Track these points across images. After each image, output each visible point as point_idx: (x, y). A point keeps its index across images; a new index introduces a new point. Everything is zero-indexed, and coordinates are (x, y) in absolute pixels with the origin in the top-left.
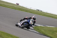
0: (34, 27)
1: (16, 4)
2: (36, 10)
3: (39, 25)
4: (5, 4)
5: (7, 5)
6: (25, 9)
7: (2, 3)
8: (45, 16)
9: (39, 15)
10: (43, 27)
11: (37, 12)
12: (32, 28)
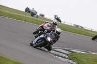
2: (73, 25)
3: (79, 52)
4: (20, 15)
5: (24, 17)
7: (16, 14)
8: (89, 36)
9: (79, 33)
11: (75, 30)
12: (66, 56)
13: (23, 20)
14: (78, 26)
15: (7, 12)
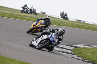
0: (74, 49)
1: (41, 13)
2: (74, 20)
3: (82, 46)
5: (25, 16)
6: (57, 20)
7: (17, 13)
8: (91, 29)
9: (81, 28)
10: (88, 48)
11: (77, 25)
12: (70, 52)
13: (25, 19)
14: (79, 21)
15: (8, 12)
